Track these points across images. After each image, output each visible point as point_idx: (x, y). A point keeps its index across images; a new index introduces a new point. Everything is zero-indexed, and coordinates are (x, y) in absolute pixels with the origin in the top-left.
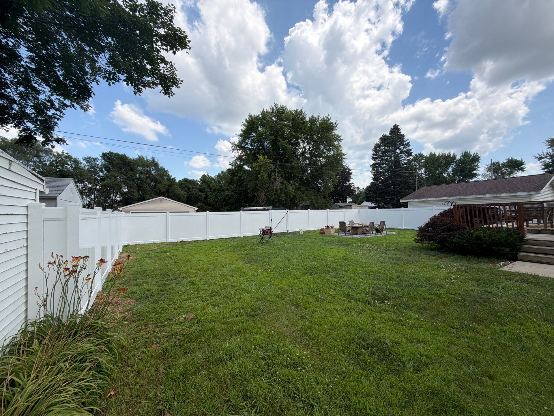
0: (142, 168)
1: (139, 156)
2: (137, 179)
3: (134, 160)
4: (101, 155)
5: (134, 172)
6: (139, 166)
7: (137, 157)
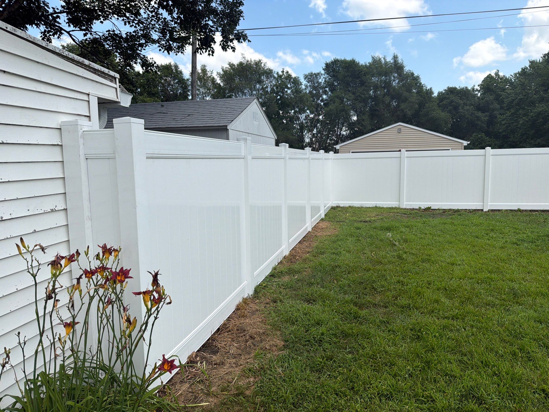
0: (377, 79)
1: (373, 58)
2: (370, 97)
3: (366, 66)
4: (324, 66)
5: (366, 86)
6: (373, 76)
7: (370, 60)
